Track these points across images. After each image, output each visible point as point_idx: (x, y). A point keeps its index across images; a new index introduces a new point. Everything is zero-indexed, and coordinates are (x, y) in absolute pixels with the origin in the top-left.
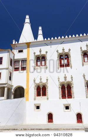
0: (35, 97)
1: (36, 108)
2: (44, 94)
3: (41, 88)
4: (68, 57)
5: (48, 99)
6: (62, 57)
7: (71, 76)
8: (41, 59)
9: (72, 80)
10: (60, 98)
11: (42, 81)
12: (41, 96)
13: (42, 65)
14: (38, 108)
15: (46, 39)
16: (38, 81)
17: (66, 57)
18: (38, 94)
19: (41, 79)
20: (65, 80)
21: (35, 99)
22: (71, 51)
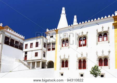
0: (60, 68)
1: (60, 75)
2: (67, 66)
3: (65, 62)
4: (86, 39)
5: (69, 69)
6: (81, 39)
7: (87, 53)
8: (65, 41)
9: (87, 56)
10: (77, 69)
11: (65, 57)
12: (65, 67)
13: (66, 46)
14: (62, 75)
15: (69, 26)
16: (62, 58)
17: (84, 38)
18: (63, 66)
19: (64, 56)
20: (82, 56)
21: (60, 69)
22: (88, 34)
